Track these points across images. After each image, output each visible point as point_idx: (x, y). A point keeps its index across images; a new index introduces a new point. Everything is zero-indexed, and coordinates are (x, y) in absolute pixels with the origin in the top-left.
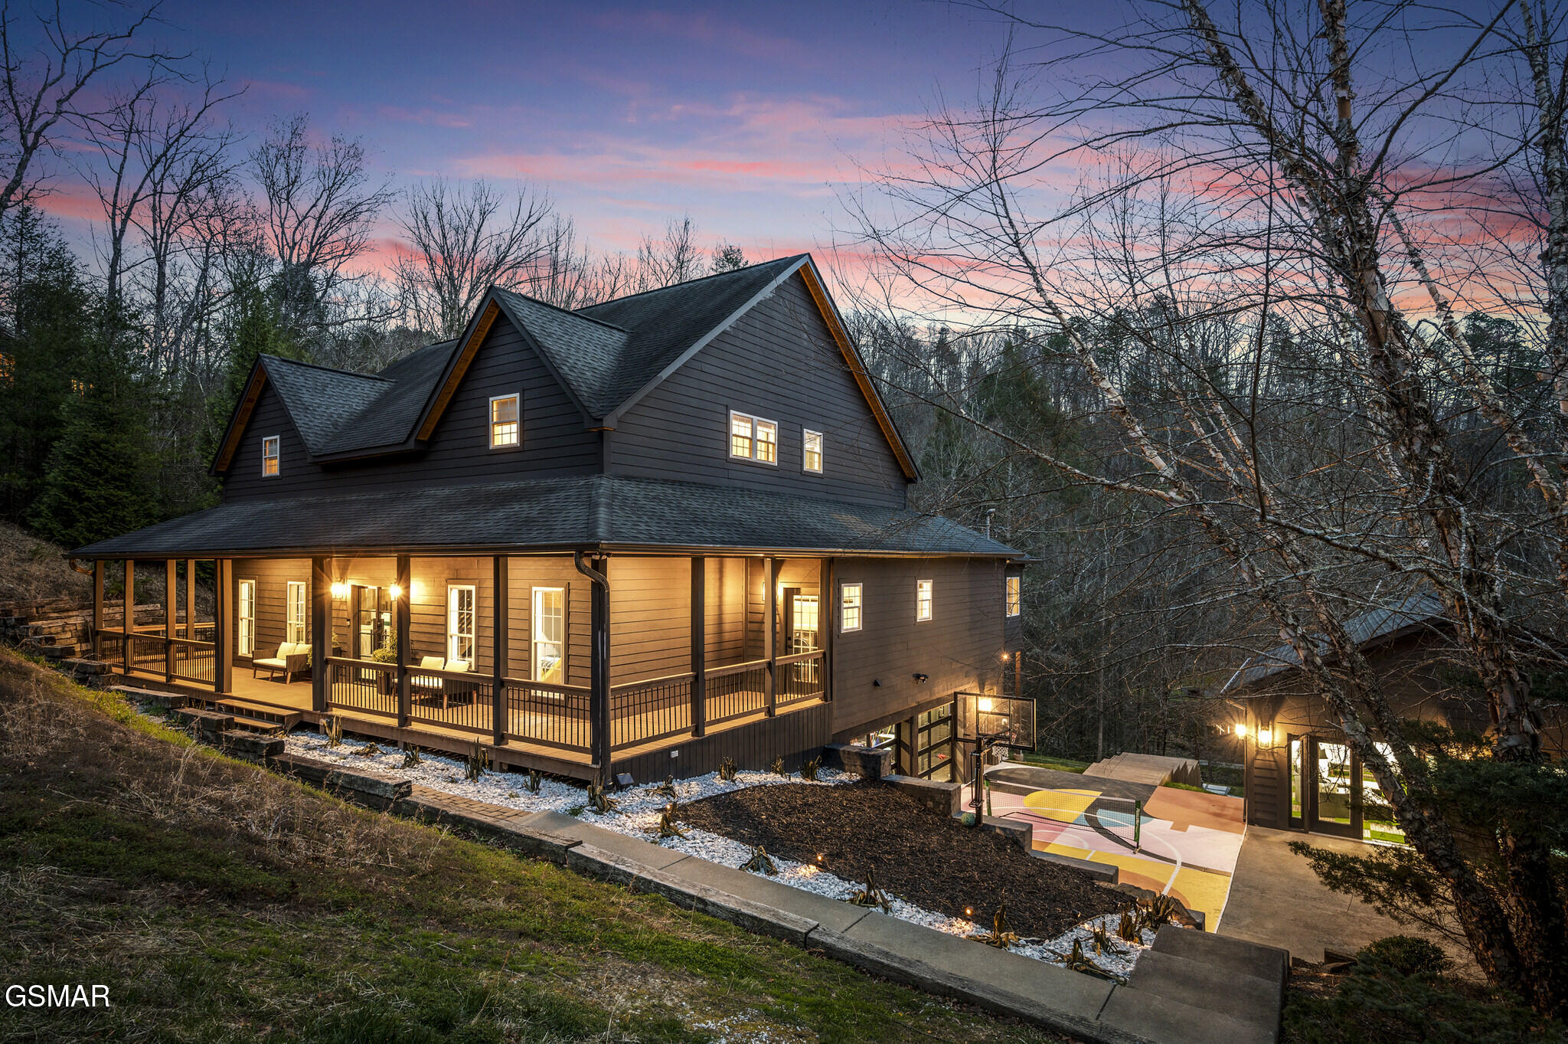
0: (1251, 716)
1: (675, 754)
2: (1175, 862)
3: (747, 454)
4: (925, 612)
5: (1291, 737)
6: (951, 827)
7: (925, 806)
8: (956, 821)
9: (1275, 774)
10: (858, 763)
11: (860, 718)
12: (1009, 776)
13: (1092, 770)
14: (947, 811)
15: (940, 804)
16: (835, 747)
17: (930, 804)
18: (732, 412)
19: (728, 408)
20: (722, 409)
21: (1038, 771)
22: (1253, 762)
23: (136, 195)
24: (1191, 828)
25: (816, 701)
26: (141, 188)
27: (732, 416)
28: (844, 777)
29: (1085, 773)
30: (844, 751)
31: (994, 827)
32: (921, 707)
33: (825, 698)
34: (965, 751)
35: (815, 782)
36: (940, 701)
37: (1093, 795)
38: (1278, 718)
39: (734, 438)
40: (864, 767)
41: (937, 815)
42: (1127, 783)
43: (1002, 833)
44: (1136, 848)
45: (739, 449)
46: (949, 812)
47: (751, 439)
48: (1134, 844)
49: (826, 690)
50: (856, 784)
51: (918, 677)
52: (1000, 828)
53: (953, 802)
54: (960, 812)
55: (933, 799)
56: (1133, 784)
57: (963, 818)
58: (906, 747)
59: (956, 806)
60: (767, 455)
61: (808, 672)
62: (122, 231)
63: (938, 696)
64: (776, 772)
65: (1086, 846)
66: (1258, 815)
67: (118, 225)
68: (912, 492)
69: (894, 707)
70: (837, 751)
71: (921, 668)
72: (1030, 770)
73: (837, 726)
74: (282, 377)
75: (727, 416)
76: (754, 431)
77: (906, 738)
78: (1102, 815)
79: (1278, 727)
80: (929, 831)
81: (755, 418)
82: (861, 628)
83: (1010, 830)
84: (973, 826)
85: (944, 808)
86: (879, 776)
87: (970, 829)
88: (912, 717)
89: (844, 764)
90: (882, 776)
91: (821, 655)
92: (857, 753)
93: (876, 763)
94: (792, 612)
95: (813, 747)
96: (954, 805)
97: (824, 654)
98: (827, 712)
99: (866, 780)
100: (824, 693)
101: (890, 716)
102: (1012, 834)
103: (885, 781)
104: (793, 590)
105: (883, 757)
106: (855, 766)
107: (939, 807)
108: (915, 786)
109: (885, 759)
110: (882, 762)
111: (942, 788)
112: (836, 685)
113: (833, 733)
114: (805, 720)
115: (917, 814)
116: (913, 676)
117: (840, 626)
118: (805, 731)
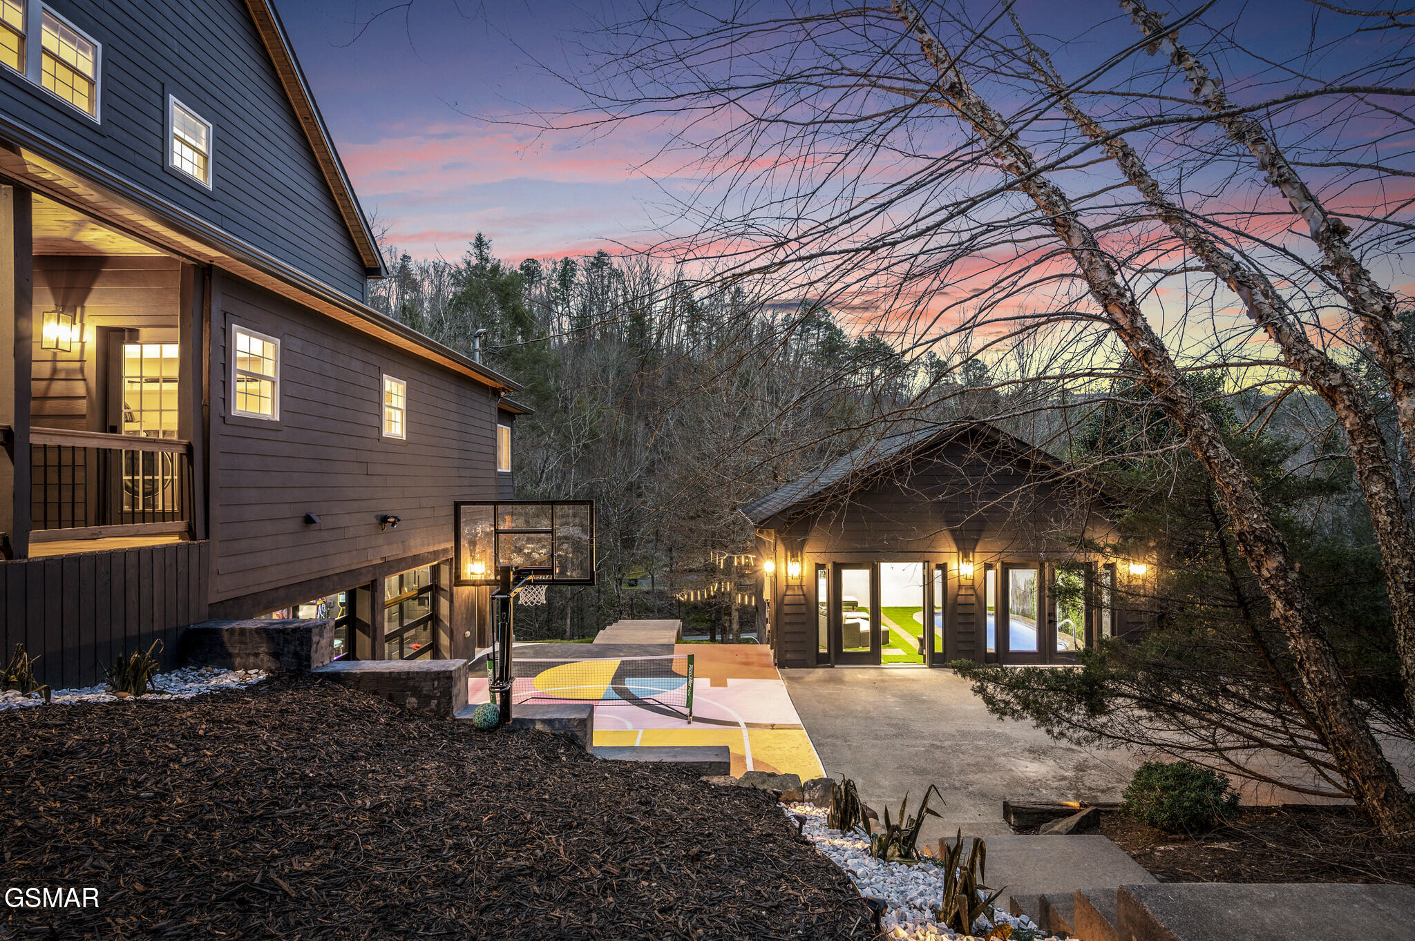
0: (781, 549)
2: (736, 724)
4: (395, 425)
5: (819, 567)
6: (455, 738)
7: (402, 706)
8: (462, 723)
9: (804, 609)
10: (263, 649)
11: (274, 577)
13: (602, 638)
14: (445, 708)
15: (432, 697)
16: (212, 625)
17: (415, 701)
22: (783, 599)
24: (730, 681)
25: (174, 540)
28: (230, 680)
29: (596, 642)
30: (232, 631)
31: (533, 721)
32: (390, 566)
33: (191, 533)
34: (452, 631)
36: (417, 560)
37: (612, 664)
38: (807, 549)
40: (276, 655)
41: (427, 719)
42: (643, 646)
43: (546, 729)
44: (689, 718)
46: (449, 711)
47: (22, 38)
48: (686, 711)
49: (192, 517)
50: (253, 689)
51: (384, 520)
52: (544, 721)
53: (455, 691)
54: (467, 707)
55: (416, 692)
56: (650, 645)
57: (476, 718)
58: (364, 628)
59: (461, 698)
60: (71, 91)
63: (415, 552)
65: (630, 726)
66: (789, 656)
69: (342, 563)
70: (217, 632)
71: (389, 508)
72: (532, 647)
73: (220, 589)
77: (364, 614)
78: (632, 684)
79: (806, 556)
80: (415, 753)
82: (277, 418)
83: (560, 720)
84: (497, 727)
85: (438, 704)
86: (309, 666)
87: (490, 732)
88: (373, 581)
89: (230, 655)
90: (314, 666)
91: (182, 450)
92: (258, 631)
93: (301, 644)
94: (120, 377)
95: (156, 629)
96: (457, 696)
97: (189, 448)
98: (194, 560)
99: (278, 678)
100: (189, 526)
101: (336, 578)
102: (565, 727)
103: (321, 674)
104: (120, 330)
105: (317, 630)
106: (257, 655)
107: (429, 704)
108: (382, 674)
109: (321, 635)
110: (315, 639)
111: (435, 669)
112: (215, 511)
113: (213, 598)
114: (131, 573)
115: (388, 724)
116: (376, 517)
117: (227, 401)
118: (132, 595)
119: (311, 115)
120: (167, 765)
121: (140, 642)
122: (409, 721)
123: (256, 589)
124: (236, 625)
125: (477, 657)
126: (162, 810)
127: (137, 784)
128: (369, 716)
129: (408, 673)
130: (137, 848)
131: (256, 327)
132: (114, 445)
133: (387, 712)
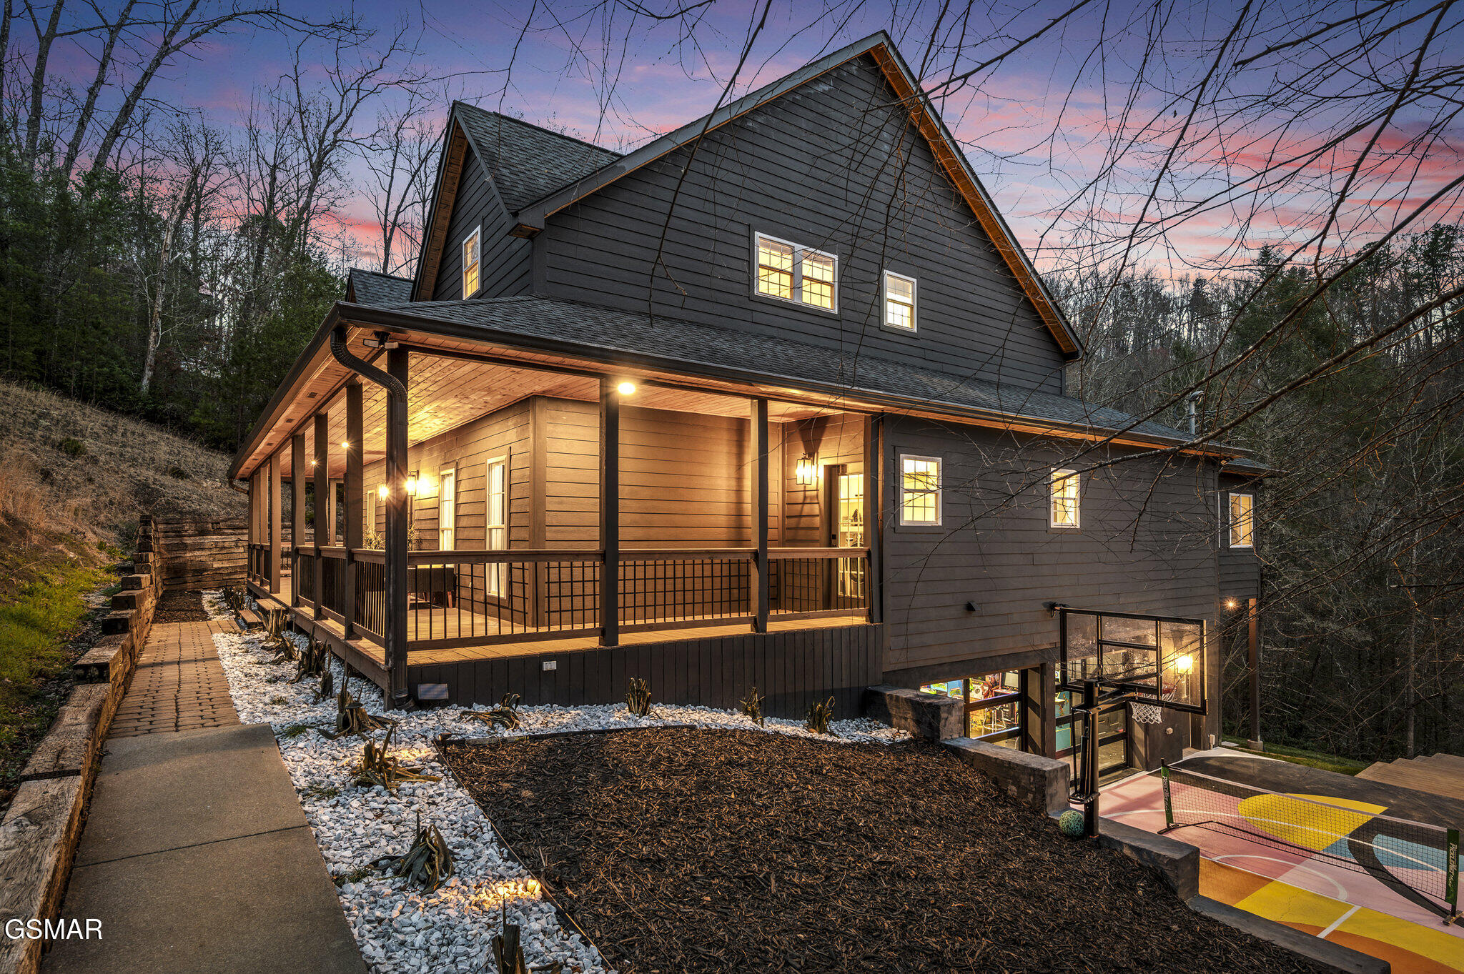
1: (550, 666)
3: (786, 294)
4: (1066, 515)
6: (1035, 833)
7: (1002, 792)
8: (1049, 823)
10: (909, 716)
11: (939, 653)
12: (1222, 768)
14: (1040, 804)
15: (1030, 791)
16: (881, 689)
17: (1012, 790)
18: (757, 234)
19: (750, 229)
20: (742, 230)
21: (1276, 765)
23: (399, 207)
25: (860, 620)
26: (403, 201)
27: (757, 240)
28: (884, 734)
29: (1361, 775)
30: (891, 696)
31: (1120, 843)
33: (870, 616)
35: (824, 737)
37: (1369, 811)
39: (763, 272)
40: (918, 722)
41: (1018, 809)
42: (1438, 798)
43: (1133, 855)
44: (1449, 914)
45: (771, 286)
46: (1043, 807)
47: (792, 275)
48: (1447, 907)
49: (871, 605)
50: (893, 747)
51: (1053, 607)
53: (1049, 791)
55: (1017, 783)
57: (1064, 822)
58: (1035, 707)
59: (1059, 799)
60: (820, 297)
61: (848, 578)
62: (390, 239)
64: (746, 713)
67: (388, 235)
68: (1073, 374)
69: (1007, 645)
70: (881, 695)
73: (893, 660)
74: (366, 287)
75: (750, 239)
76: (797, 265)
77: (1034, 694)
78: (1382, 845)
81: (798, 247)
82: (940, 524)
83: (1149, 853)
84: (1082, 837)
85: (1034, 798)
86: (939, 737)
87: (1073, 840)
88: (1042, 665)
89: (890, 715)
90: (943, 738)
91: (864, 555)
92: (908, 700)
93: (933, 717)
94: (837, 499)
95: (844, 686)
96: (1052, 796)
97: (869, 553)
98: (872, 638)
99: (916, 741)
100: (869, 610)
101: (999, 660)
102: (1153, 861)
103: (947, 746)
104: (836, 466)
105: (946, 708)
106: (906, 719)
107: (1026, 796)
108: (990, 758)
109: (950, 713)
110: (944, 715)
111: (1034, 766)
112: (888, 601)
113: (885, 670)
114: (827, 645)
115: (979, 804)
116: (1044, 605)
117: (897, 516)
118: (828, 661)
119: (1002, 234)
120: (782, 789)
121: (824, 695)
122: (1002, 806)
123: (922, 664)
124: (895, 693)
125: (1185, 758)
126: (759, 816)
127: (760, 795)
128: (967, 792)
129: (1010, 763)
130: (732, 833)
131: (921, 452)
132: (832, 556)
133: (985, 792)
